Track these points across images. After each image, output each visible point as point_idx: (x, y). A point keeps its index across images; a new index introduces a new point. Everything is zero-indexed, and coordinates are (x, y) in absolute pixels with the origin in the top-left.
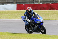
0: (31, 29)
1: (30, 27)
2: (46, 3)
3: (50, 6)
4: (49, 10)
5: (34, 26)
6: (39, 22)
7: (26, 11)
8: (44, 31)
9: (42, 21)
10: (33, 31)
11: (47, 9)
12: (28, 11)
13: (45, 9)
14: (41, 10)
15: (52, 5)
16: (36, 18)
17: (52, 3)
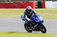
0: (31, 28)
1: (30, 26)
2: (17, 2)
3: (21, 5)
4: (20, 8)
5: (33, 25)
6: (38, 21)
7: (26, 10)
8: (44, 30)
9: (42, 20)
10: (32, 30)
11: (18, 8)
12: (28, 10)
13: (16, 8)
14: (12, 8)
15: (22, 4)
16: (36, 17)
17: (23, 2)
